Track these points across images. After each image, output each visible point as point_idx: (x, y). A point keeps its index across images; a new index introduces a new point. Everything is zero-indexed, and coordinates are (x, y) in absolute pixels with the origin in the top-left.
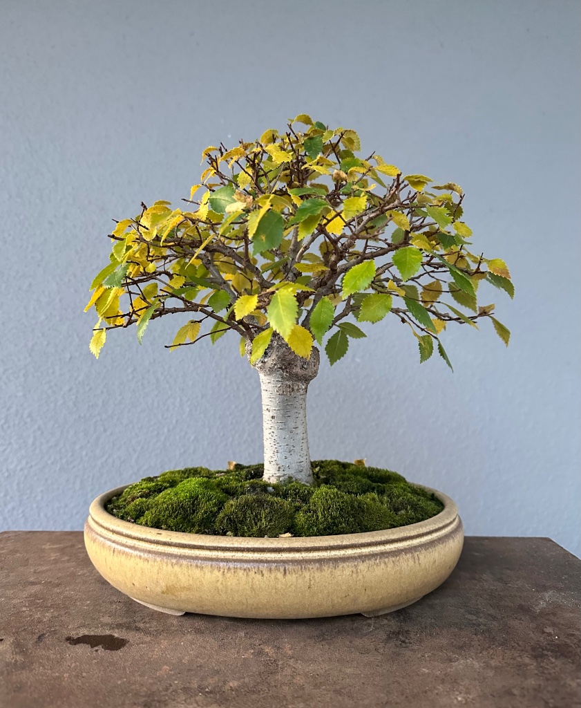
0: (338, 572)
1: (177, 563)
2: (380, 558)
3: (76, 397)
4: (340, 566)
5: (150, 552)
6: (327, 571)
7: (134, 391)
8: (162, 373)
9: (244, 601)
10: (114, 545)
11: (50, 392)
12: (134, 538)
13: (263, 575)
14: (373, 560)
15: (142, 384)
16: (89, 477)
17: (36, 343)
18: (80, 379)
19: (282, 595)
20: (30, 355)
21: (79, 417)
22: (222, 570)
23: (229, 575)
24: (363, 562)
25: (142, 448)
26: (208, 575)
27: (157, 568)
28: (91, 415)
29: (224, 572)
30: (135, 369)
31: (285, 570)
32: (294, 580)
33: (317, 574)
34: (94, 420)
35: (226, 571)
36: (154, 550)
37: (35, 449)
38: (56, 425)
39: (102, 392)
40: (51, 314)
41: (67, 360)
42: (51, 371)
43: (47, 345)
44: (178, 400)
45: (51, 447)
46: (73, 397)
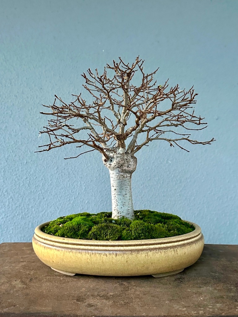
0: (139, 255)
1: (71, 252)
2: (158, 250)
3: (29, 182)
4: (140, 253)
5: (60, 247)
6: (134, 254)
7: (57, 178)
8: (71, 169)
9: (100, 268)
10: (45, 245)
11: (16, 179)
12: (53, 241)
13: (107, 256)
14: (155, 251)
15: (62, 175)
16: (36, 221)
17: (9, 155)
18: (31, 173)
19: (115, 265)
20: (6, 162)
21: (31, 191)
22: (90, 254)
23: (92, 256)
24: (150, 251)
25: (62, 207)
26: (84, 256)
27: (63, 254)
28: (36, 191)
29: (90, 255)
30: (57, 168)
31: (116, 254)
32: (120, 258)
33: (130, 256)
34: (38, 193)
35: (91, 254)
36: (61, 246)
37: (9, 207)
38: (20, 196)
39: (42, 179)
40: (16, 141)
41: (25, 163)
42: (17, 169)
43: (15, 156)
44: (79, 183)
45: (17, 207)
46: (28, 182)
